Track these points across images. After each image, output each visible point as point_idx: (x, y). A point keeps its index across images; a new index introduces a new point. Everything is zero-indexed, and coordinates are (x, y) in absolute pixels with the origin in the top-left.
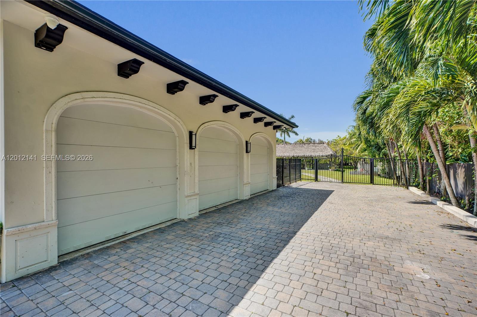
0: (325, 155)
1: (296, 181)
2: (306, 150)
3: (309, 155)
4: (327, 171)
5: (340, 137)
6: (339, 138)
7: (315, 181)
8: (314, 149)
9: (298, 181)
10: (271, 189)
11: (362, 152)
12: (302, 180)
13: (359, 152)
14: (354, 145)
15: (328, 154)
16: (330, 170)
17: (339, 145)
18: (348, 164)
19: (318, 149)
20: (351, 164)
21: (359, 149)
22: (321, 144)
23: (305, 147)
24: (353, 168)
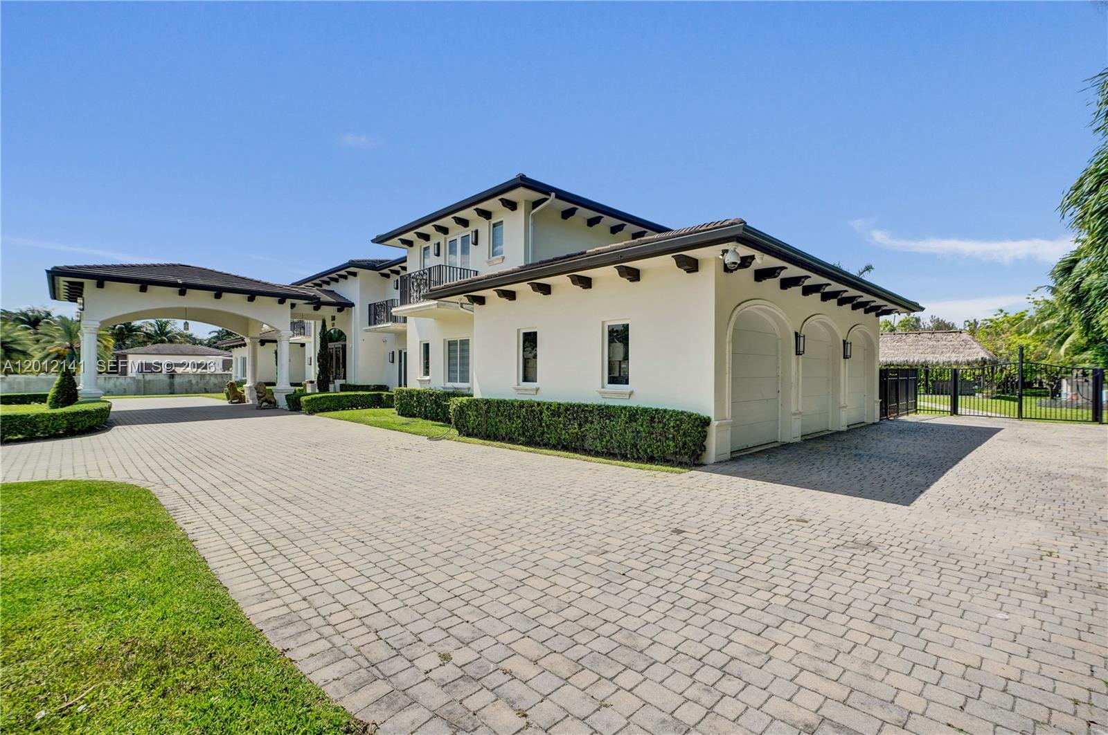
0: (965, 360)
1: (908, 413)
2: (911, 347)
3: (920, 362)
4: (972, 399)
5: (1006, 314)
6: (1002, 315)
7: (951, 415)
8: (933, 346)
9: (911, 413)
10: (871, 422)
11: (1076, 354)
12: (918, 411)
13: (1066, 354)
14: (1050, 335)
15: (974, 358)
16: (980, 396)
17: (1003, 336)
18: (1030, 385)
19: (945, 345)
20: (1041, 383)
21: (1067, 346)
22: (954, 334)
23: (907, 340)
24: (1048, 396)
